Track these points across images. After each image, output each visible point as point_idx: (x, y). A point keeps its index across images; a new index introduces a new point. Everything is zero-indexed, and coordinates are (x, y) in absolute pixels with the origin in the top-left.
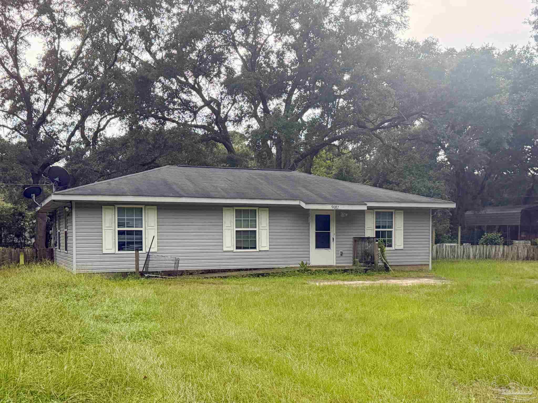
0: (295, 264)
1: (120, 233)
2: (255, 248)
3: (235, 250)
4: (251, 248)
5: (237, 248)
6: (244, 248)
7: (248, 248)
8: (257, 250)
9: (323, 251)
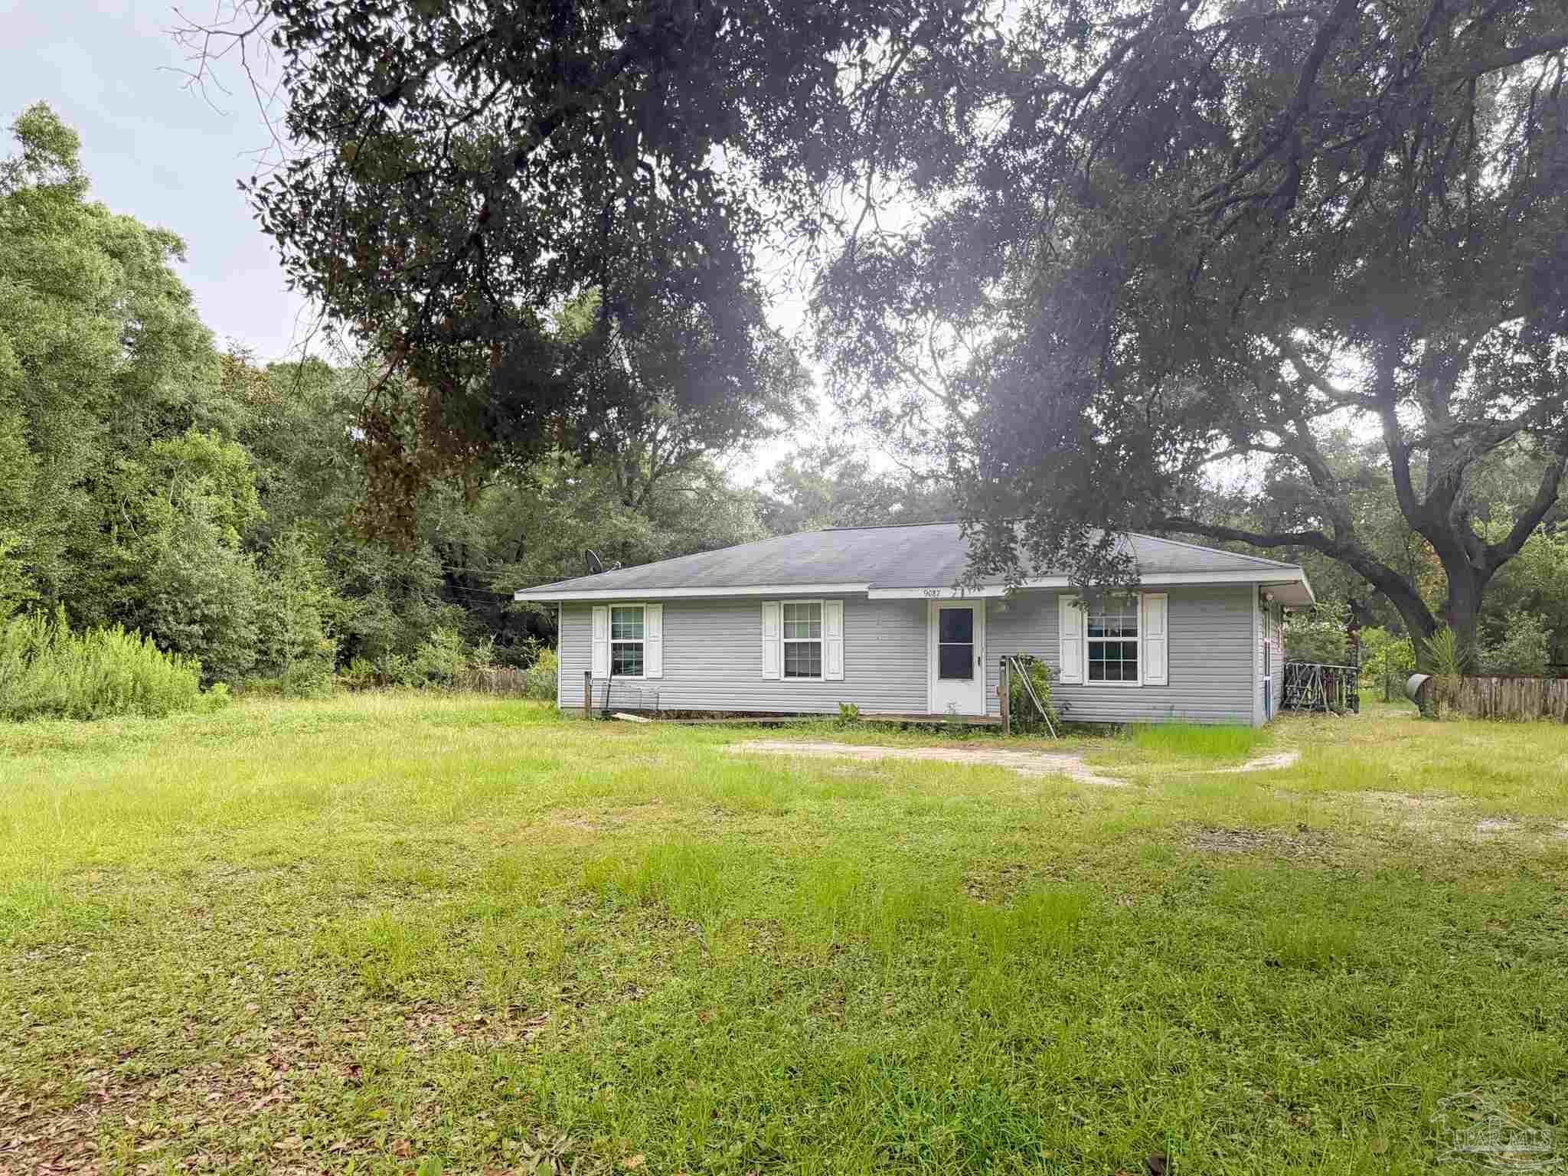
0: (900, 708)
1: (615, 647)
2: (819, 675)
3: (783, 679)
4: (813, 675)
5: (788, 674)
6: (800, 675)
7: (806, 675)
8: (822, 679)
9: (955, 686)
